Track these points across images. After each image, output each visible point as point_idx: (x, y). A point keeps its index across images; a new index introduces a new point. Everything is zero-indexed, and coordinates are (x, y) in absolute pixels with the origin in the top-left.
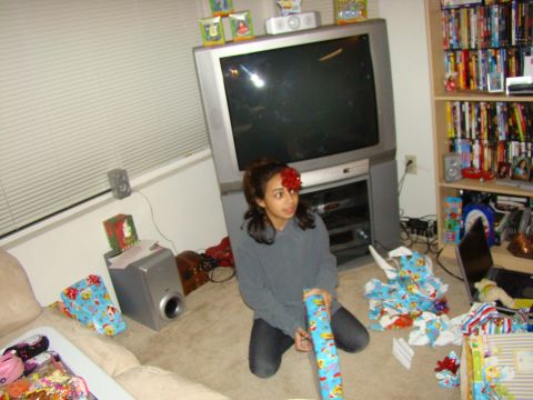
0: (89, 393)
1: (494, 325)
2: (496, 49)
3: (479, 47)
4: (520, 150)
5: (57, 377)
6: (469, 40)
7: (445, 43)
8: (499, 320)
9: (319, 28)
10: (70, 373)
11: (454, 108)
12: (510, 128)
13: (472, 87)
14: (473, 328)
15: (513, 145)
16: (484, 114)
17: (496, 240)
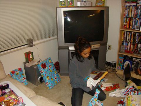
0: (23, 102)
1: (133, 93)
2: (138, 18)
3: (134, 17)
6: (131, 15)
7: (125, 15)
8: (135, 91)
9: (92, 6)
11: (125, 33)
12: (139, 40)
13: (130, 28)
14: (127, 93)
15: (139, 45)
16: (133, 35)
17: (132, 70)
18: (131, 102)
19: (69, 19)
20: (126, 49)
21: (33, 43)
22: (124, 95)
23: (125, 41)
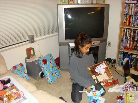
0: (24, 97)
1: (132, 88)
3: (134, 14)
5: (14, 91)
6: (131, 12)
7: (125, 12)
8: (134, 87)
9: (92, 4)
11: (124, 30)
13: (130, 25)
14: (126, 89)
16: (132, 33)
17: (131, 66)
18: (130, 97)
19: (69, 17)
20: (126, 46)
21: (34, 40)
22: (123, 90)
23: (125, 37)
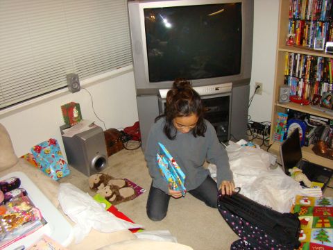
0: (42, 218)
3: (312, 18)
4: (329, 88)
5: (23, 207)
6: (306, 14)
10: (31, 205)
11: (291, 57)
12: (324, 73)
13: (304, 45)
15: (325, 85)
16: (309, 63)
17: (306, 143)
20: (295, 94)
21: (79, 84)
